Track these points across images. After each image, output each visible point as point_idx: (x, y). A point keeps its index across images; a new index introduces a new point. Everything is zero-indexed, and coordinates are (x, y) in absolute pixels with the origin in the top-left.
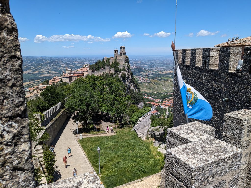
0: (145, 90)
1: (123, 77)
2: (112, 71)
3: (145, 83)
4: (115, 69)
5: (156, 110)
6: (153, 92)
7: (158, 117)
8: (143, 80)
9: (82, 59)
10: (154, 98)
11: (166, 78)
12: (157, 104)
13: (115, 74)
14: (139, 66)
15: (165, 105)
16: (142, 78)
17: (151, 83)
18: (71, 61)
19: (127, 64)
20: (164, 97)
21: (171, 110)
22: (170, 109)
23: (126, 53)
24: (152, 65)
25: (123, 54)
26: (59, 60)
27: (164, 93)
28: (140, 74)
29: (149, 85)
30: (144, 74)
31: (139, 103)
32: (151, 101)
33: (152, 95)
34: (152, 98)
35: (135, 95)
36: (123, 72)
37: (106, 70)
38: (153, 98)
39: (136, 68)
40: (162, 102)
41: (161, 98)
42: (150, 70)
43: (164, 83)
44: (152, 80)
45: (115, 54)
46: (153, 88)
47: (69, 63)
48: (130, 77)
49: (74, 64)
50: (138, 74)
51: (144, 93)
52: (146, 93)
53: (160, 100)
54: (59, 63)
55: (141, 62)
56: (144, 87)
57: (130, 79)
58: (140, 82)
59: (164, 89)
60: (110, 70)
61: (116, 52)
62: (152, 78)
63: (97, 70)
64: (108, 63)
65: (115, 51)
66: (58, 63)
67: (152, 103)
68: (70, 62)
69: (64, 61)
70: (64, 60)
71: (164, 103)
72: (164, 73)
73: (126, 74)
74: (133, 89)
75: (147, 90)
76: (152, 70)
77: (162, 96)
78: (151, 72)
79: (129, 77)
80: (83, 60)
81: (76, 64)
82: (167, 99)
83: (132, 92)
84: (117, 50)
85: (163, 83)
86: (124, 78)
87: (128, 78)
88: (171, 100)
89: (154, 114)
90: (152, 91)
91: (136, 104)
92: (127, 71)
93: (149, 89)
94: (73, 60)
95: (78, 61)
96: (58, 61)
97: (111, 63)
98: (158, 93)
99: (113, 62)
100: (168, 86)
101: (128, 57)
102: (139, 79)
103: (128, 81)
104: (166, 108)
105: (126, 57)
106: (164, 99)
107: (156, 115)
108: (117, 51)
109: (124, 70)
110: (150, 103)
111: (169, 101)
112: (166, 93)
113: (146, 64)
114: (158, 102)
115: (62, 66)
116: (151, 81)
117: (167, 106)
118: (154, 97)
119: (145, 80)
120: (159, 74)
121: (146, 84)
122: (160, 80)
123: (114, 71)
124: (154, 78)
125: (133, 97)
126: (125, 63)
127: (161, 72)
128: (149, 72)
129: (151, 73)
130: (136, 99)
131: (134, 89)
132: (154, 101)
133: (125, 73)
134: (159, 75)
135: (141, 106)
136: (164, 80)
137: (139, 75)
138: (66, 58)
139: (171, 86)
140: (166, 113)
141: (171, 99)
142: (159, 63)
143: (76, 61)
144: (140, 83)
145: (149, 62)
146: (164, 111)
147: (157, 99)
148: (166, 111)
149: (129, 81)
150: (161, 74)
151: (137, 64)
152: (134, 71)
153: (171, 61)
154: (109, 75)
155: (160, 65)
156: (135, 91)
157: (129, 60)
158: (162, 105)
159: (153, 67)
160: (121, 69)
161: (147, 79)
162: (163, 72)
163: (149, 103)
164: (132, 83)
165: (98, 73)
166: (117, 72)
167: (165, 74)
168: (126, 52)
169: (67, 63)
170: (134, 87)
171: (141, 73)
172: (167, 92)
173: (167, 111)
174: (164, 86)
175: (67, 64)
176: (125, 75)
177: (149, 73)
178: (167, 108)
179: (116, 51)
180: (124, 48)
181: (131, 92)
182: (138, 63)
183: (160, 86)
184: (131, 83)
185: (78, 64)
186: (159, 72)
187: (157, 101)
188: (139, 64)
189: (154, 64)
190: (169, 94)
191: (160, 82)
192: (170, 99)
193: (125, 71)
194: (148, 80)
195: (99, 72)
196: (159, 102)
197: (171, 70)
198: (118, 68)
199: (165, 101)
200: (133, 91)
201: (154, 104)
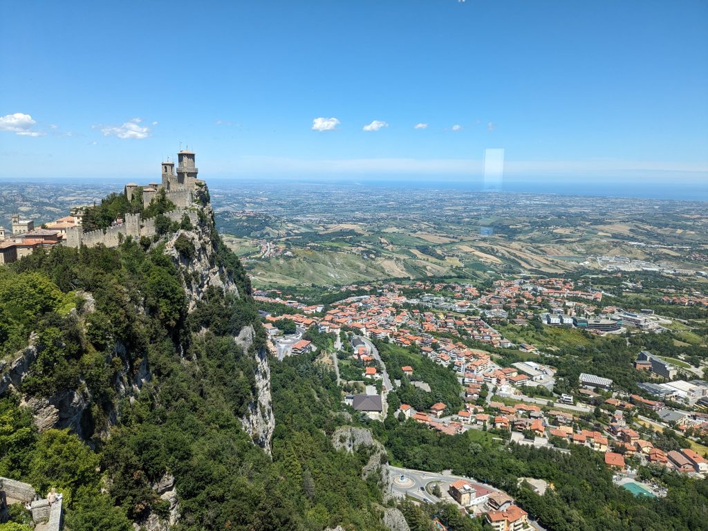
0: (277, 280)
1: (182, 248)
2: (149, 230)
3: (277, 258)
4: (157, 222)
5: (306, 338)
6: (300, 285)
7: (312, 360)
8: (272, 250)
9: (87, 189)
10: (302, 303)
11: (335, 245)
12: (309, 321)
13: (156, 239)
14: (261, 210)
15: (332, 321)
16: (268, 243)
17: (295, 257)
18: (52, 194)
19: (198, 207)
20: (331, 297)
21: (348, 336)
22: (346, 333)
23: (197, 173)
24: (297, 207)
25: (186, 176)
26: (12, 193)
27: (331, 287)
28: (265, 232)
29: (288, 265)
30: (277, 232)
31: (240, 329)
32: (292, 311)
33: (295, 294)
34: (295, 303)
35: (225, 304)
36: (181, 231)
37: (127, 227)
38: (299, 301)
39: (252, 215)
40: (324, 313)
41: (322, 302)
42: (292, 221)
43: (332, 257)
44: (298, 249)
45: (163, 175)
46: (300, 274)
47: (47, 201)
48: (209, 248)
49: (62, 203)
50: (258, 234)
51: (275, 288)
52: (280, 288)
53: (319, 309)
54: (11, 201)
55: (267, 199)
56: (273, 271)
57: (209, 254)
58: (263, 257)
59: (332, 275)
60: (142, 227)
61: (166, 168)
62: (296, 245)
63: (99, 226)
64: (136, 203)
65: (165, 165)
66: (7, 201)
67: (294, 318)
68: (49, 198)
69: (29, 193)
70: (30, 190)
71: (328, 317)
72: (330, 231)
73: (193, 239)
74: (219, 287)
75: (284, 279)
76: (297, 221)
77: (326, 294)
78: (296, 226)
79: (203, 249)
80: (92, 191)
81: (69, 203)
82: (337, 303)
83: (216, 297)
84: (170, 162)
85: (327, 258)
86: (187, 253)
87: (199, 250)
88: (348, 308)
89: (300, 350)
90: (297, 282)
91: (230, 332)
92: (196, 229)
93: (291, 275)
94: (60, 193)
95: (74, 196)
96: (9, 193)
97: (146, 205)
98: (313, 286)
99: (153, 200)
100: (342, 267)
101: (203, 184)
102: (261, 248)
103: (199, 260)
104: (335, 331)
105: (200, 185)
106: (331, 305)
107: (307, 354)
108: (172, 165)
109: (186, 225)
110: (289, 317)
111: (343, 311)
112: (336, 285)
113: (281, 204)
114: (312, 315)
115: (23, 209)
116: (293, 253)
117: (336, 326)
118: (301, 298)
119: (277, 251)
120: (316, 233)
121: (281, 262)
122: (321, 249)
123: (154, 228)
124: (303, 245)
125: (218, 312)
126: (194, 204)
127: (323, 226)
128: (289, 228)
129: (294, 231)
130: (229, 316)
131: (223, 287)
132: (301, 312)
133: (190, 235)
134: (316, 237)
135: (244, 339)
136: (332, 248)
137: (262, 236)
138: (35, 184)
139: (349, 266)
140: (336, 346)
141: (350, 304)
142: (316, 201)
143: (67, 195)
144: (263, 260)
145: (290, 199)
146: (329, 339)
147: (309, 304)
148: (334, 340)
149: (207, 261)
150: (324, 233)
151: (255, 203)
152: (245, 224)
153: (349, 198)
154: (135, 243)
155: (320, 206)
156: (227, 290)
157: (208, 194)
158: (323, 323)
159: (301, 212)
160: (176, 224)
161: (282, 247)
162: (329, 226)
163: (285, 319)
164: (216, 268)
165: (103, 236)
166: (165, 232)
167: (334, 234)
168: (197, 169)
169: (38, 199)
170: (222, 279)
171: (268, 229)
172: (339, 283)
173: (339, 339)
174: (330, 266)
175: (36, 204)
176: (191, 244)
177: (290, 230)
178: (338, 332)
179: (168, 167)
180: (192, 156)
181: (213, 295)
182: (257, 201)
183: (320, 267)
184: (212, 267)
185: (76, 203)
186: (317, 227)
187: (310, 313)
188: (261, 204)
189: (302, 205)
190: (344, 289)
191: (320, 255)
192: (347, 304)
193: (190, 229)
194: (285, 251)
195: (105, 233)
196: (317, 314)
197: (349, 221)
198: (169, 219)
199: (332, 311)
200: (220, 291)
201: (300, 320)
